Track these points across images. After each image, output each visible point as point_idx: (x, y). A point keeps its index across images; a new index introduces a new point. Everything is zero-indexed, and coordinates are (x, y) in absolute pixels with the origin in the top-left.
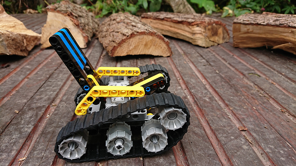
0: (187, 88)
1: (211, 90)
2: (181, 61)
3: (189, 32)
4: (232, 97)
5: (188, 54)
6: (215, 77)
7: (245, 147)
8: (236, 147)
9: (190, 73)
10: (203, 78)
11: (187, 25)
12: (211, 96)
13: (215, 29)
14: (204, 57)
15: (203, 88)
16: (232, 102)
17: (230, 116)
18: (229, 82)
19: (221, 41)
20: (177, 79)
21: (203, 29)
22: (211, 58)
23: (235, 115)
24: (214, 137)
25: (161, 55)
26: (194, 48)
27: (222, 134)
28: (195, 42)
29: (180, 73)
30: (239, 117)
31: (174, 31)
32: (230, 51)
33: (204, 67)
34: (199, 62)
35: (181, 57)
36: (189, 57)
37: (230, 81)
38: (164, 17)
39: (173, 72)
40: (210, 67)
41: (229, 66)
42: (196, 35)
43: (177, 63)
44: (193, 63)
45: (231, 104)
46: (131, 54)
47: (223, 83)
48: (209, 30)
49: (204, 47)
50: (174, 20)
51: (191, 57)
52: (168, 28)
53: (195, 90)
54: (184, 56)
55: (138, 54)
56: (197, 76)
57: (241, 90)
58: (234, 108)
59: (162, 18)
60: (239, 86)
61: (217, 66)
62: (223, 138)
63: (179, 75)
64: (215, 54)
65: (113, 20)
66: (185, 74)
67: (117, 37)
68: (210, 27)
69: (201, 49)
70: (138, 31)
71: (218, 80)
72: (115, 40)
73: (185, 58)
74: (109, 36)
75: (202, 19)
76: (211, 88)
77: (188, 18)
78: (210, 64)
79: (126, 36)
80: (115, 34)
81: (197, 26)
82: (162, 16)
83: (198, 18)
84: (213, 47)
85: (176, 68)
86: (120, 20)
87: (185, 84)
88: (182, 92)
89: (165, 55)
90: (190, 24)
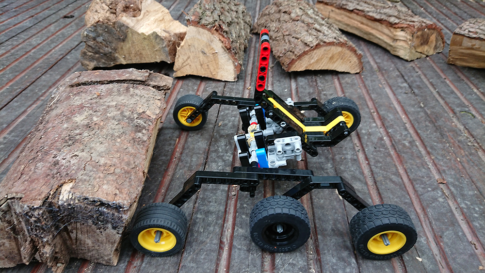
0: (383, 125)
1: (411, 131)
2: (374, 83)
3: (388, 36)
4: (435, 144)
5: (384, 72)
6: (418, 112)
7: (441, 200)
8: (432, 198)
9: (387, 103)
10: (403, 113)
11: (386, 26)
12: (411, 139)
13: (426, 36)
14: (406, 78)
15: (402, 128)
16: (435, 149)
17: (430, 165)
18: (434, 121)
19: (431, 52)
20: (370, 111)
21: (410, 36)
22: (415, 81)
23: (436, 166)
24: (411, 187)
25: (348, 71)
26: (393, 60)
27: (420, 184)
28: (395, 51)
29: (373, 103)
30: (440, 168)
31: (367, 30)
32: (442, 71)
33: (405, 96)
34: (399, 86)
35: (374, 76)
36: (386, 76)
37: (436, 121)
38: (354, 8)
39: (365, 101)
40: (413, 96)
41: (437, 96)
42: (398, 42)
43: (370, 85)
44: (390, 87)
45: (433, 152)
46: (310, 69)
47: (427, 123)
48: (417, 37)
49: (407, 61)
50: (369, 16)
51: (388, 77)
52: (357, 24)
53: (393, 130)
54: (378, 73)
55: (320, 69)
56: (395, 109)
57: (448, 134)
58: (436, 157)
59: (351, 9)
60: (446, 129)
61: (422, 96)
62: (421, 189)
63: (373, 106)
64: (422, 74)
65: (284, 12)
66: (380, 106)
67: (296, 46)
68: (419, 33)
69: (403, 63)
70: (325, 40)
71: (422, 117)
72: (293, 50)
73: (380, 77)
74: (283, 42)
75: (410, 19)
76: (412, 128)
77: (390, 16)
78: (414, 92)
79: (309, 47)
80: (292, 40)
81: (402, 30)
82: (351, 7)
83: (405, 16)
84: (419, 60)
85: (369, 95)
86: (296, 15)
87: (381, 120)
88: (377, 132)
89: (353, 72)
90: (391, 25)
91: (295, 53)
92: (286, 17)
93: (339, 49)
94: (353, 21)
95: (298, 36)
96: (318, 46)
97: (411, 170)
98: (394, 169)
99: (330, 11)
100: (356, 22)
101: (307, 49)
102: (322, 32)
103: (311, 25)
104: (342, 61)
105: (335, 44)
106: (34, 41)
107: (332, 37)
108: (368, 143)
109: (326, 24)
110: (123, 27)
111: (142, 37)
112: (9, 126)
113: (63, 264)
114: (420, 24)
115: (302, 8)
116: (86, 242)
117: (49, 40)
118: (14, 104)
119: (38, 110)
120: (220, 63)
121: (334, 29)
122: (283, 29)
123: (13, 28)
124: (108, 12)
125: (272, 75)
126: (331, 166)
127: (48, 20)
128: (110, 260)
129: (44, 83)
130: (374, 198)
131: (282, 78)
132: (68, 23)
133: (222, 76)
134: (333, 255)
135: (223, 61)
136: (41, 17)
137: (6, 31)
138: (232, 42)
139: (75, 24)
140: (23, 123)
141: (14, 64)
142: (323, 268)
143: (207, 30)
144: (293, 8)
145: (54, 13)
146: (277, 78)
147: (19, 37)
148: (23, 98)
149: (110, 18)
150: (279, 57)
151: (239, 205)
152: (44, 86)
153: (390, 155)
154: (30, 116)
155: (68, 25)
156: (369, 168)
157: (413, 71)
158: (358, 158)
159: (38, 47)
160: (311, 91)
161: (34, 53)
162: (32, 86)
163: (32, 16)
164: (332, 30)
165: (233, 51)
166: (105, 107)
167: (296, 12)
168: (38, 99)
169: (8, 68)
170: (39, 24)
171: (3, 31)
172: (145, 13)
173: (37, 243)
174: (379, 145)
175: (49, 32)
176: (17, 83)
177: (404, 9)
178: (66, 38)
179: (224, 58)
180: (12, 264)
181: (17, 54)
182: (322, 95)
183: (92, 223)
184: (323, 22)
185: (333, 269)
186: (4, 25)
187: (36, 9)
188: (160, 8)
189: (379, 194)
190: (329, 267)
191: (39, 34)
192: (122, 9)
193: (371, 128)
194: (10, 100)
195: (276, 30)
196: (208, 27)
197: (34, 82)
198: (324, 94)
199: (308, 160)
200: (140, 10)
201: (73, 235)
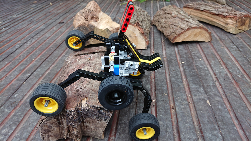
0: (227, 68)
1: (241, 70)
2: (219, 46)
3: (223, 22)
5: (223, 40)
6: (243, 60)
9: (227, 56)
10: (235, 61)
11: (221, 17)
12: (242, 74)
13: (243, 21)
14: (235, 43)
15: (236, 68)
19: (247, 29)
20: (219, 61)
21: (235, 21)
22: (240, 45)
25: (204, 41)
26: (227, 34)
27: (250, 97)
28: (227, 30)
29: (220, 57)
31: (211, 20)
33: (235, 52)
34: (232, 47)
35: (218, 43)
36: (224, 43)
38: (204, 9)
39: (215, 55)
40: (239, 52)
42: (229, 25)
43: (217, 47)
44: (227, 48)
46: (184, 41)
47: (249, 65)
48: (239, 22)
49: (234, 34)
50: (212, 13)
51: (225, 43)
52: (206, 17)
53: (232, 70)
54: (220, 41)
55: (189, 40)
56: (232, 59)
59: (202, 9)
61: (244, 52)
63: (220, 58)
64: (243, 41)
65: (168, 14)
66: (224, 58)
67: (177, 30)
68: (240, 20)
69: (232, 36)
70: (192, 26)
71: (246, 63)
72: (175, 32)
73: (221, 43)
74: (169, 28)
75: (234, 13)
76: (241, 68)
77: (223, 12)
78: (240, 50)
79: (184, 30)
80: (174, 27)
81: (230, 19)
82: (202, 8)
83: (231, 12)
84: (240, 33)
85: (217, 52)
86: (175, 15)
87: (225, 65)
88: (224, 71)
89: (207, 41)
90: (224, 17)
91: (177, 33)
92: (169, 16)
93: (199, 30)
94: (204, 16)
95: (177, 25)
96: (188, 29)
97: (244, 90)
98: (235, 90)
99: (191, 11)
100: (205, 16)
101: (183, 31)
102: (190, 22)
103: (183, 19)
104: (201, 36)
105: (197, 27)
106: (47, 35)
107: (195, 24)
108: (220, 77)
109: (191, 18)
110: (92, 27)
111: (101, 31)
112: (42, 76)
113: (80, 138)
114: (240, 15)
115: (177, 11)
116: (91, 128)
117: (54, 34)
118: (43, 65)
119: (55, 68)
120: (138, 41)
121: (195, 20)
122: (169, 22)
123: (37, 29)
124: (84, 20)
125: (164, 45)
126: (203, 89)
127: (52, 25)
128: (101, 136)
129: (56, 55)
130: (227, 105)
131: (169, 46)
132: (62, 26)
133: (139, 47)
134: (209, 133)
135: (140, 40)
136: (48, 24)
137: (34, 31)
138: (144, 30)
139: (65, 26)
140: (49, 74)
141: (39, 47)
142: (205, 139)
143: (132, 25)
144: (172, 11)
145: (54, 21)
146: (167, 46)
147: (40, 34)
148: (47, 62)
149: (86, 23)
150: (168, 36)
151: (157, 110)
152: (56, 56)
153: (232, 83)
154: (52, 71)
155: (62, 27)
156: (222, 89)
157: (238, 39)
158: (216, 85)
159: (50, 38)
160: (186, 52)
161: (48, 41)
162: (50, 56)
163: (44, 23)
164: (194, 21)
165: (145, 35)
166: (94, 64)
167: (174, 13)
168: (54, 63)
169: (37, 49)
170: (48, 27)
171: (33, 31)
172: (101, 19)
173: (70, 128)
174: (226, 78)
175: (53, 30)
176: (43, 56)
177: (230, 8)
178: (62, 33)
179: (140, 38)
180: (56, 139)
181: (40, 42)
182: (192, 54)
183: (95, 118)
184: (189, 17)
185: (210, 140)
186: (32, 29)
187: (46, 20)
188: (107, 16)
189: (229, 103)
190: (208, 139)
191: (49, 32)
192: (90, 18)
193: (220, 69)
194: (41, 64)
195: (165, 23)
196: (133, 24)
197: (51, 54)
198: (193, 53)
199: (190, 87)
200: (98, 18)
201: (85, 124)
